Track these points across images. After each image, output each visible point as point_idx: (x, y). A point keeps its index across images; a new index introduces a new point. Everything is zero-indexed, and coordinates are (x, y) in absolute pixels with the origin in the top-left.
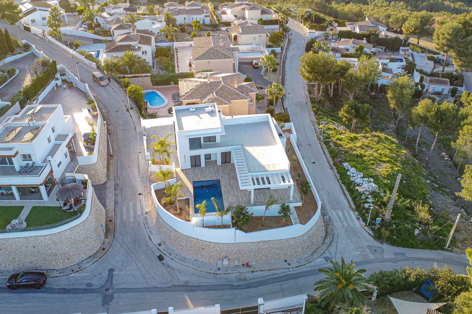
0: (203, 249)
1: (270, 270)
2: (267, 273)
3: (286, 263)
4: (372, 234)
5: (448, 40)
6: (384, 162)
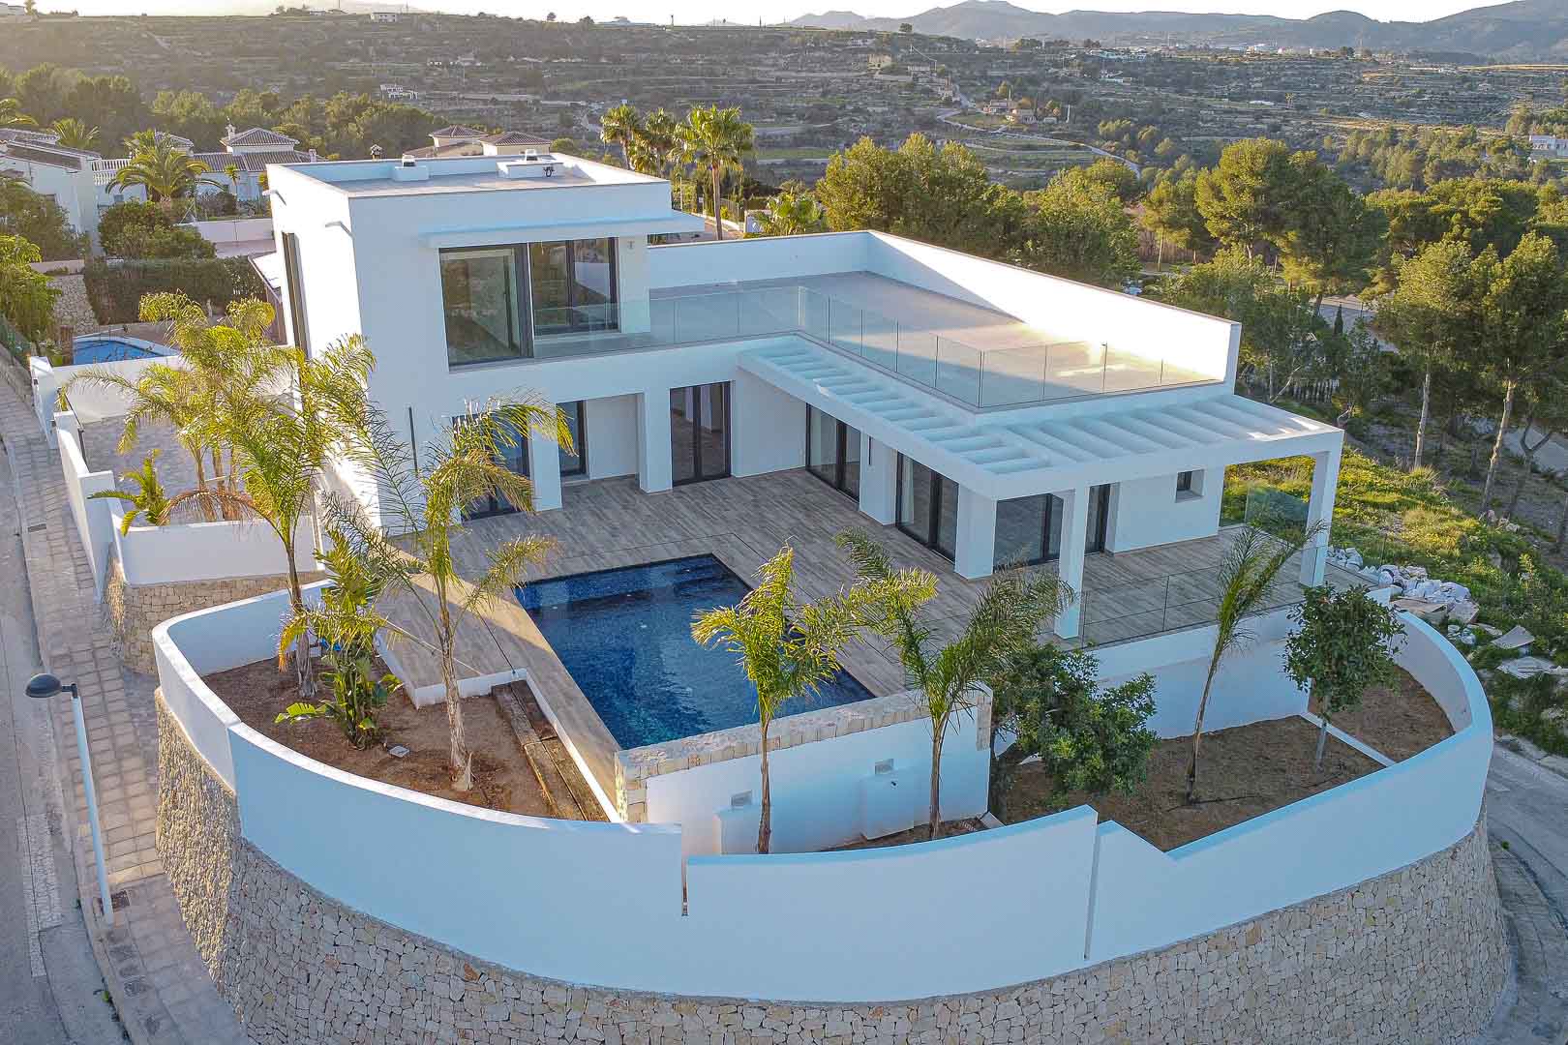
5: (1255, 193)
6: (1391, 508)
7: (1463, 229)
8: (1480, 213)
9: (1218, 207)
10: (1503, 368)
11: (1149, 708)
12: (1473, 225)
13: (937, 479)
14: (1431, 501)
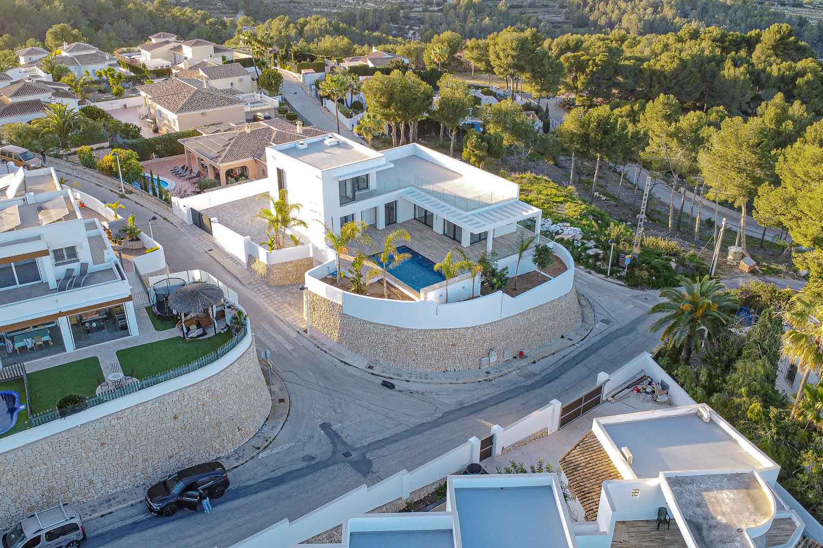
0: (454, 345)
1: (554, 354)
2: (552, 359)
3: (564, 340)
4: (623, 284)
5: (513, 57)
6: (561, 202)
7: (593, 67)
8: (600, 60)
9: (498, 62)
10: (597, 150)
11: (508, 273)
12: (597, 65)
13: (455, 226)
14: (573, 199)
